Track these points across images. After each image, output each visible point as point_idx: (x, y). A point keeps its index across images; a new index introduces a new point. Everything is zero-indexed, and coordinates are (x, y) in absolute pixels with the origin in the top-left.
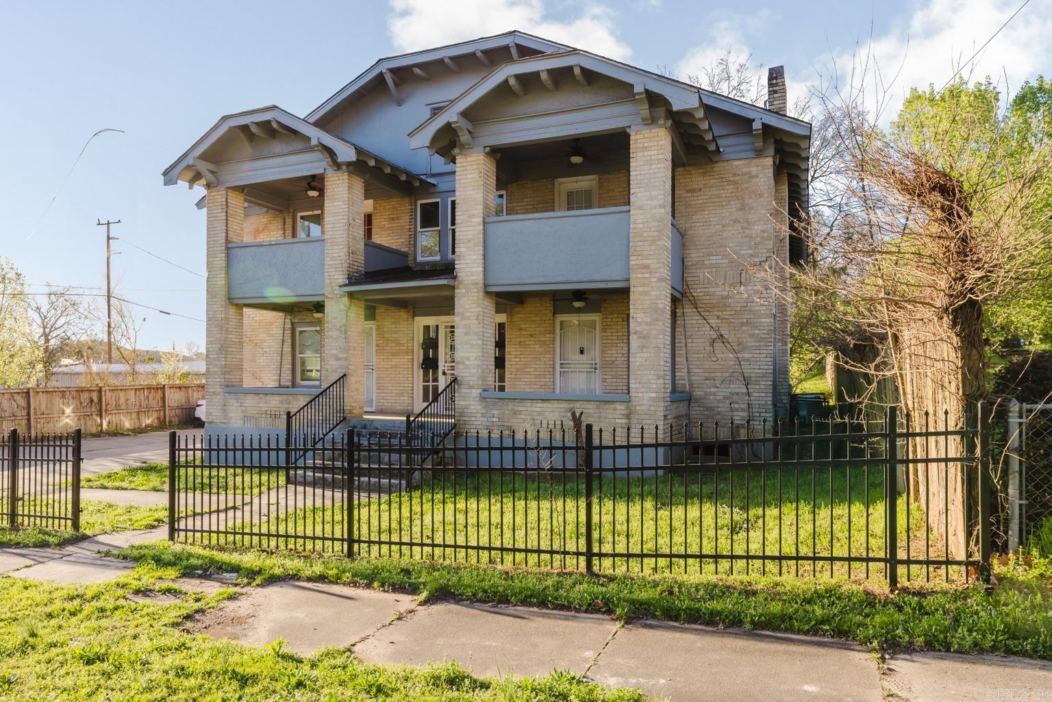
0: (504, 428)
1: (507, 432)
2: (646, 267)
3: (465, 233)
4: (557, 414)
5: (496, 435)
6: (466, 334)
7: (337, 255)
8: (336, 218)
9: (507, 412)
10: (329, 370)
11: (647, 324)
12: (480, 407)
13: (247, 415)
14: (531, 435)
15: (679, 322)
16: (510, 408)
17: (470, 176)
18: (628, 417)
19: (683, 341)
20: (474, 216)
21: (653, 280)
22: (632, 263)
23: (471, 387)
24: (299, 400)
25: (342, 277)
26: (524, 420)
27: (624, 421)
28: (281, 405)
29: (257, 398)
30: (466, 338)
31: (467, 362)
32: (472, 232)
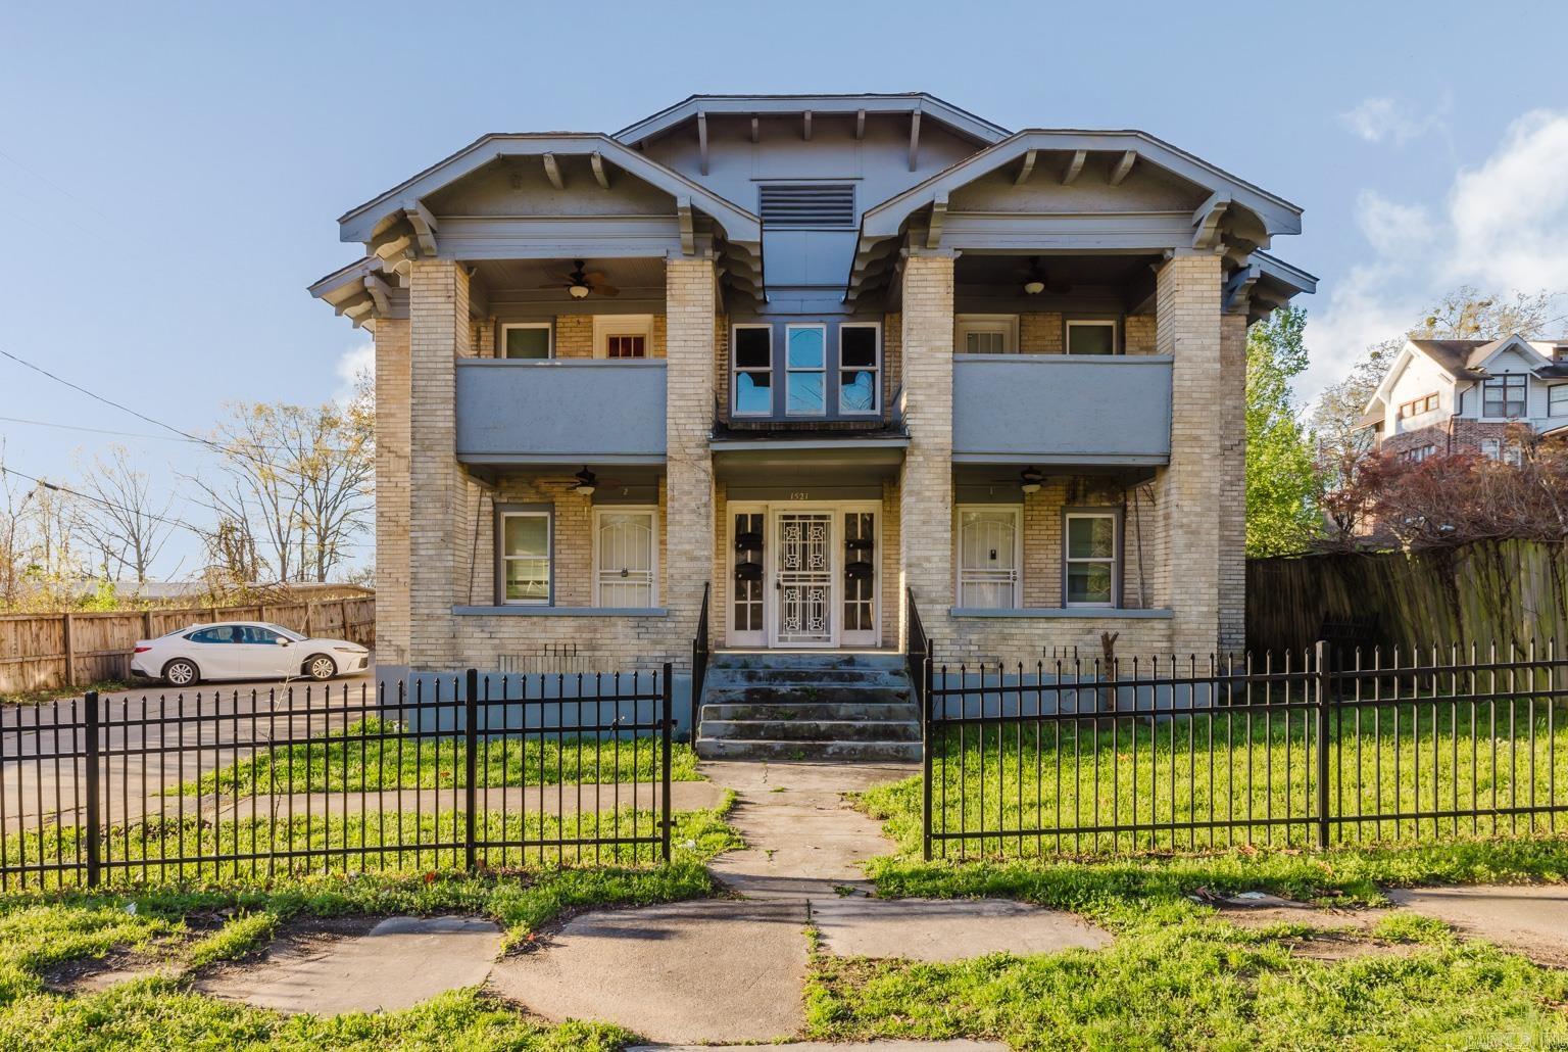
0: (988, 659)
1: (992, 666)
2: (1196, 438)
3: (923, 374)
4: (1068, 637)
5: (973, 669)
6: (924, 523)
7: (692, 391)
8: (689, 332)
9: (993, 637)
10: (677, 577)
11: (1197, 514)
12: (948, 630)
13: (504, 652)
14: (1030, 668)
15: (1130, 519)
16: (996, 630)
17: (933, 290)
18: (1170, 638)
19: (1136, 543)
20: (939, 349)
21: (1206, 456)
22: (1175, 432)
23: (933, 602)
24: (615, 625)
25: (701, 427)
26: (1019, 649)
27: (1165, 644)
28: (577, 635)
29: (525, 623)
30: (925, 529)
31: (926, 565)
32: (936, 374)
